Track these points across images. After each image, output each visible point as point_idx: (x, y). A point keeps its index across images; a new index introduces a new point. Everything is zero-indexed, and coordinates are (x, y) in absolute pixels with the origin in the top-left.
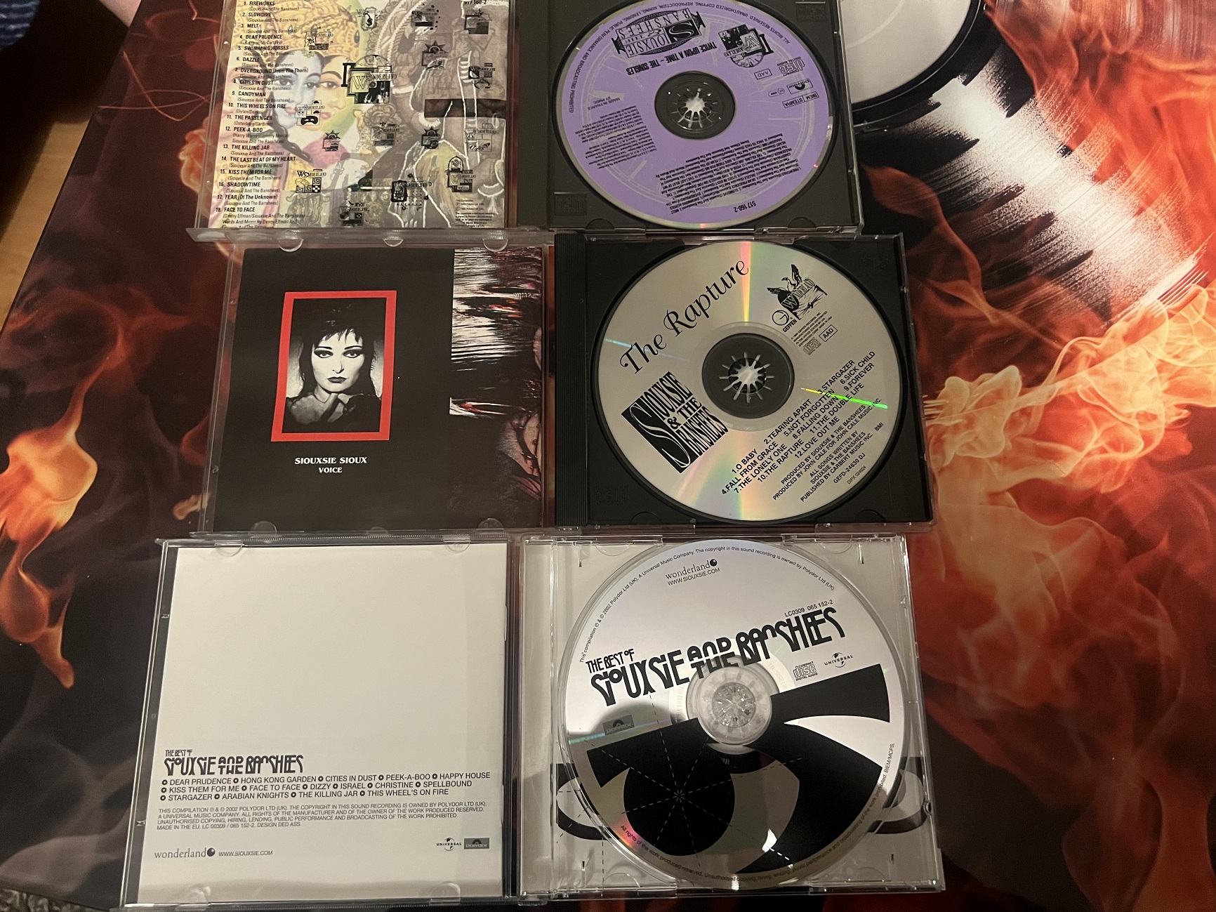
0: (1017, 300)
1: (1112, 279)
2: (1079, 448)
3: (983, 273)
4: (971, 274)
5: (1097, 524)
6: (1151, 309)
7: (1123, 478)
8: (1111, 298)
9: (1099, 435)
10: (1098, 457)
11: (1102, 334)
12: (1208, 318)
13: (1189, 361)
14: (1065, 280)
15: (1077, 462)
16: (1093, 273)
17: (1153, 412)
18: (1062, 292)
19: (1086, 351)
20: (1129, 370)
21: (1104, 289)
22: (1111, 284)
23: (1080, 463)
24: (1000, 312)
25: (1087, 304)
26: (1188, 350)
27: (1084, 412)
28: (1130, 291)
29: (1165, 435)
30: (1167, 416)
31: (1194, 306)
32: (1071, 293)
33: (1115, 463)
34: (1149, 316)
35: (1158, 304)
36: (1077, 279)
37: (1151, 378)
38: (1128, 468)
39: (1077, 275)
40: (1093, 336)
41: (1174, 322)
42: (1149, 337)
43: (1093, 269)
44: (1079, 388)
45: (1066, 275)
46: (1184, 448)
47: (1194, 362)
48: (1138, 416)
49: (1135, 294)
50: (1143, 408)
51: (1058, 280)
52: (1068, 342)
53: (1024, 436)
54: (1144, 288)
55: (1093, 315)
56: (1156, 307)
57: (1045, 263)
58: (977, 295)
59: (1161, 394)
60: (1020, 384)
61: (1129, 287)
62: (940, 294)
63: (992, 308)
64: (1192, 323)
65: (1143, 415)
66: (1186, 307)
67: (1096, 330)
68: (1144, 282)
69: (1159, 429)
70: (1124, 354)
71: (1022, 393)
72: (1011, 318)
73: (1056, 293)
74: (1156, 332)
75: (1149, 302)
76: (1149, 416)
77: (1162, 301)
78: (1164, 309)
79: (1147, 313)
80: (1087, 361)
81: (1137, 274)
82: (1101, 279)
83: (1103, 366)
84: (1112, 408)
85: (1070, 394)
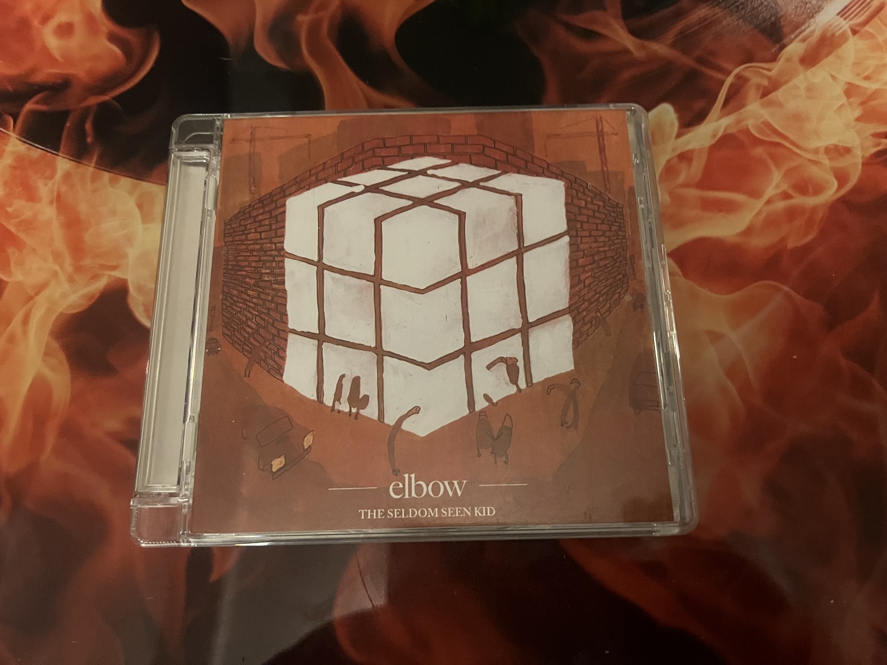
0: (666, 28)
2: (755, 194)
4: (608, 2)
5: (786, 288)
8: (782, 16)
9: (779, 178)
10: (781, 205)
11: (774, 59)
13: (883, 82)
15: (754, 212)
17: (846, 145)
18: (720, 15)
19: (755, 80)
20: (810, 98)
21: (772, 7)
22: (780, 2)
23: (759, 213)
24: (647, 43)
25: (752, 26)
26: (880, 70)
27: (759, 151)
28: (803, 7)
29: (863, 171)
30: (863, 148)
31: (881, 20)
32: (732, 16)
33: (803, 209)
34: (829, 34)
35: (838, 20)
37: (838, 105)
38: (820, 215)
40: (762, 61)
41: (860, 39)
42: (831, 58)
44: (750, 123)
48: (827, 150)
49: (809, 11)
50: (833, 141)
52: (733, 71)
53: (685, 185)
54: (820, 3)
55: (761, 38)
58: (617, 26)
59: (853, 123)
60: (676, 124)
61: (801, 4)
62: (569, 27)
63: (634, 39)
64: (880, 40)
65: (833, 149)
66: (872, 23)
67: (765, 54)
69: (855, 165)
70: (803, 79)
71: (679, 135)
72: (660, 48)
73: (713, 16)
74: (840, 51)
75: (828, 18)
76: (841, 150)
77: (841, 17)
78: (845, 25)
79: (826, 30)
80: (758, 91)
83: (779, 95)
84: (793, 144)
85: (739, 131)
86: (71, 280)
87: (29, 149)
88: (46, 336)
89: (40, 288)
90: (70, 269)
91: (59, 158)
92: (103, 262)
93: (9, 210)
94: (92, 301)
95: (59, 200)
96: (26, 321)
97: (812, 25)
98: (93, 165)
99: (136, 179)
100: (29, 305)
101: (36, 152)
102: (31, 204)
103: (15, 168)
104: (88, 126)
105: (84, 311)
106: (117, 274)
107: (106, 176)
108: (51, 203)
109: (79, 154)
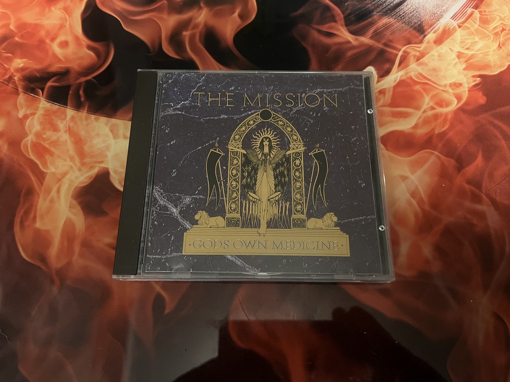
0: (367, 30)
1: (422, 11)
2: (417, 108)
3: (345, 18)
4: (337, 18)
5: (436, 153)
6: (448, 24)
7: (448, 122)
8: (423, 21)
9: (429, 99)
10: (430, 113)
11: (421, 42)
12: (481, 25)
13: (475, 50)
14: (394, 15)
15: (418, 117)
16: (410, 9)
17: (459, 82)
18: (393, 22)
19: (413, 53)
20: (440, 60)
21: (418, 17)
22: (422, 14)
23: (420, 118)
24: (358, 37)
25: (409, 27)
26: (473, 44)
27: (418, 87)
28: (434, 16)
29: (469, 94)
30: (468, 83)
31: (472, 20)
32: (399, 22)
33: (441, 114)
34: (447, 28)
35: (451, 21)
36: (401, 14)
37: (454, 63)
38: (450, 117)
39: (401, 11)
40: (416, 43)
41: (462, 30)
42: (449, 40)
43: (410, 7)
44: (412, 74)
45: (395, 12)
46: (482, 100)
47: (479, 50)
48: (451, 85)
49: (436, 17)
50: (453, 80)
51: (390, 15)
52: (401, 49)
53: (383, 106)
54: (442, 13)
55: (414, 32)
56: (451, 23)
57: (381, 7)
58: (343, 30)
59: (462, 71)
60: (377, 76)
61: (432, 14)
62: (320, 32)
63: (352, 36)
64: (472, 30)
65: (453, 84)
66: (468, 21)
67: (417, 40)
68: (441, 11)
69: (465, 91)
70: (436, 51)
71: (378, 82)
72: (365, 40)
73: (390, 22)
74: (453, 37)
75: (446, 21)
76: (457, 85)
77: (453, 19)
78: (455, 24)
79: (445, 27)
80: (415, 58)
81: (436, 6)
82: (415, 12)
83: (425, 59)
84: (434, 83)
85: (407, 78)
86: (80, 170)
87: (52, 106)
88: (70, 198)
89: (64, 175)
90: (78, 164)
91: (68, 109)
92: (95, 160)
93: (44, 136)
94: (91, 180)
95: (70, 131)
96: (58, 191)
97: (439, 24)
98: (85, 112)
99: (109, 117)
100: (59, 183)
101: (55, 107)
102: (55, 133)
103: (45, 115)
104: (81, 92)
105: (88, 185)
106: (103, 165)
107: (93, 117)
108: (66, 132)
109: (78, 107)
